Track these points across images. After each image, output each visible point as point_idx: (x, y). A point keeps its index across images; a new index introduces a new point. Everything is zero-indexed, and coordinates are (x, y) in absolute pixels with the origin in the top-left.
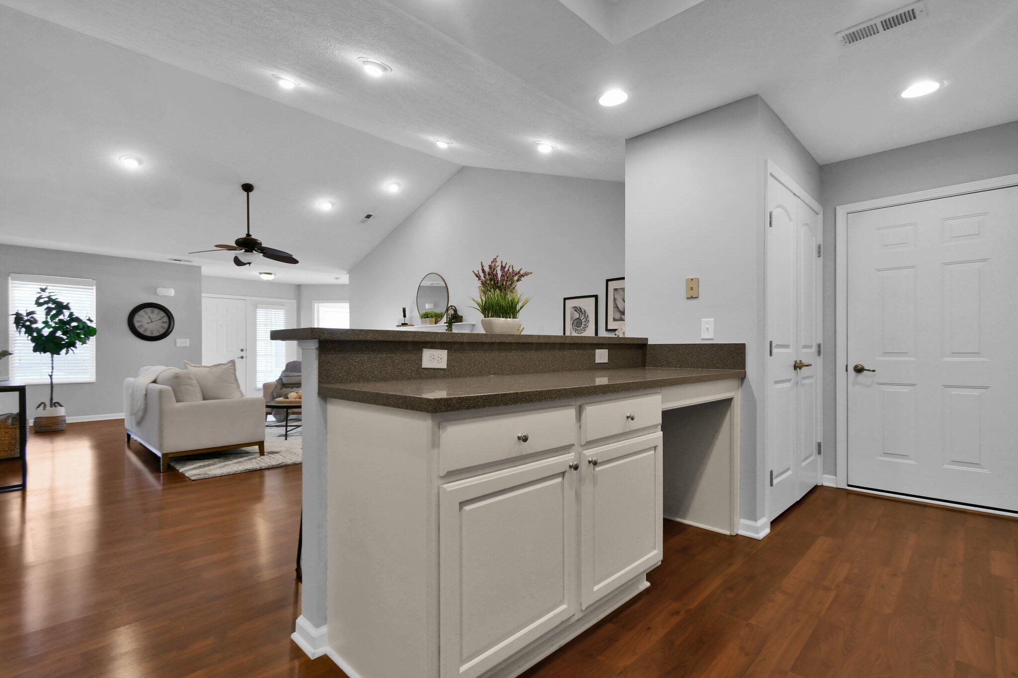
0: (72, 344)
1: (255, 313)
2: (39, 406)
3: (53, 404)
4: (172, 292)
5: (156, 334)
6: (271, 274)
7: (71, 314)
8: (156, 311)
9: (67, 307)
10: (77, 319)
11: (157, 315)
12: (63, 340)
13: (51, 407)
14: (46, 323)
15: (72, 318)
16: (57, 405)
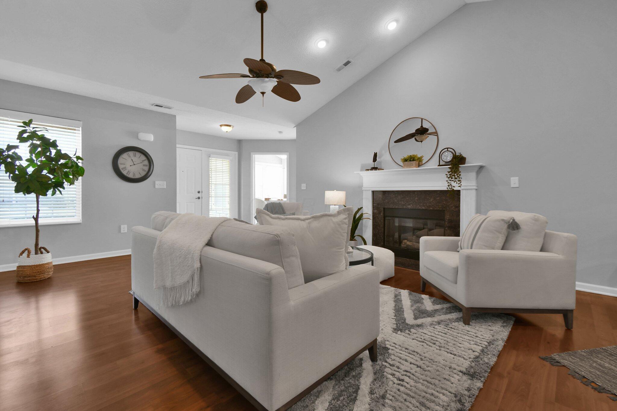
0: (59, 185)
1: (208, 161)
2: (23, 252)
3: (39, 250)
4: (151, 137)
5: (138, 176)
6: (230, 126)
7: (59, 152)
8: (138, 154)
9: (54, 144)
10: (66, 156)
11: (138, 158)
12: (51, 179)
13: (36, 253)
14: (30, 161)
15: (60, 155)
16: (42, 250)
